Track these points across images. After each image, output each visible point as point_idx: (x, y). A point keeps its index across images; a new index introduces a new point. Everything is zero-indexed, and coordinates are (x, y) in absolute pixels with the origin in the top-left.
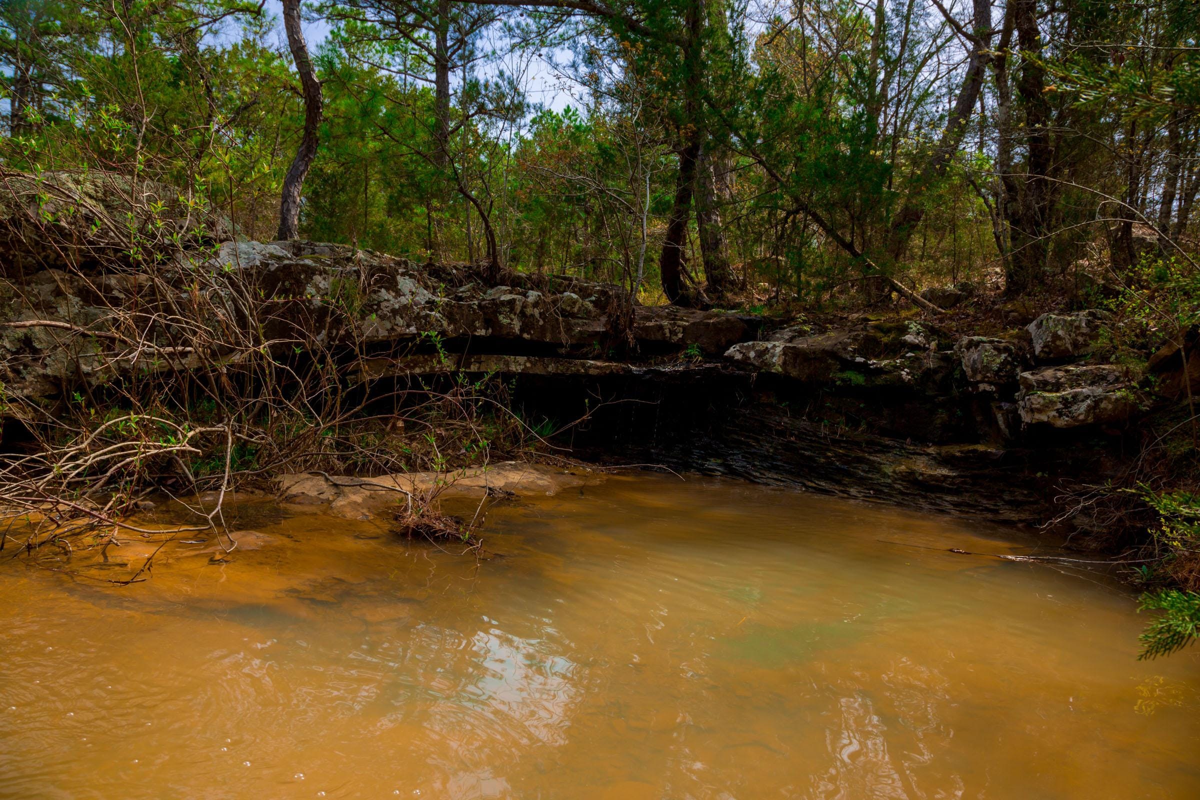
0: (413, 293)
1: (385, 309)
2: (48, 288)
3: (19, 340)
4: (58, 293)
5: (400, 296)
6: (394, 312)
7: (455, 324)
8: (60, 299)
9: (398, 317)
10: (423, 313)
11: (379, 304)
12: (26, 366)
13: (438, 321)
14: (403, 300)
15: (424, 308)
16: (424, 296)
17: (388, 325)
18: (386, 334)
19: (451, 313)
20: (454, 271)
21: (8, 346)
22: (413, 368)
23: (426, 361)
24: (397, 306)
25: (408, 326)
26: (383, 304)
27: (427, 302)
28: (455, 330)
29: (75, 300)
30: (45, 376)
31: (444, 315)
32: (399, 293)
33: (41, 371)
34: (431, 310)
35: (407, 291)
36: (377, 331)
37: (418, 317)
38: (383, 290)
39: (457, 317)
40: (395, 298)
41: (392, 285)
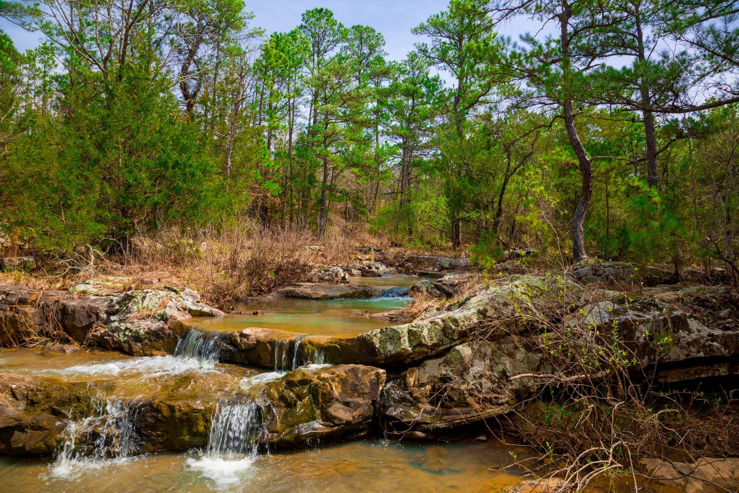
0: (699, 331)
1: (683, 342)
2: (511, 345)
3: (500, 372)
4: (516, 348)
5: (691, 333)
6: (689, 344)
7: (729, 349)
8: (516, 351)
9: (691, 347)
10: (707, 344)
11: (679, 340)
12: (504, 385)
13: (717, 348)
14: (694, 336)
15: (708, 340)
16: (706, 331)
17: (686, 352)
18: (685, 357)
19: (725, 342)
20: (714, 300)
21: (496, 375)
22: (701, 374)
23: (709, 370)
24: (690, 340)
25: (698, 352)
26: (682, 340)
27: (709, 335)
28: (729, 352)
29: (523, 350)
30: (512, 390)
31: (721, 344)
32: (690, 332)
33: (510, 387)
34: (713, 341)
35: (694, 329)
36: (679, 356)
37: (704, 346)
38: (681, 331)
39: (730, 344)
40: (688, 335)
41: (686, 327)
